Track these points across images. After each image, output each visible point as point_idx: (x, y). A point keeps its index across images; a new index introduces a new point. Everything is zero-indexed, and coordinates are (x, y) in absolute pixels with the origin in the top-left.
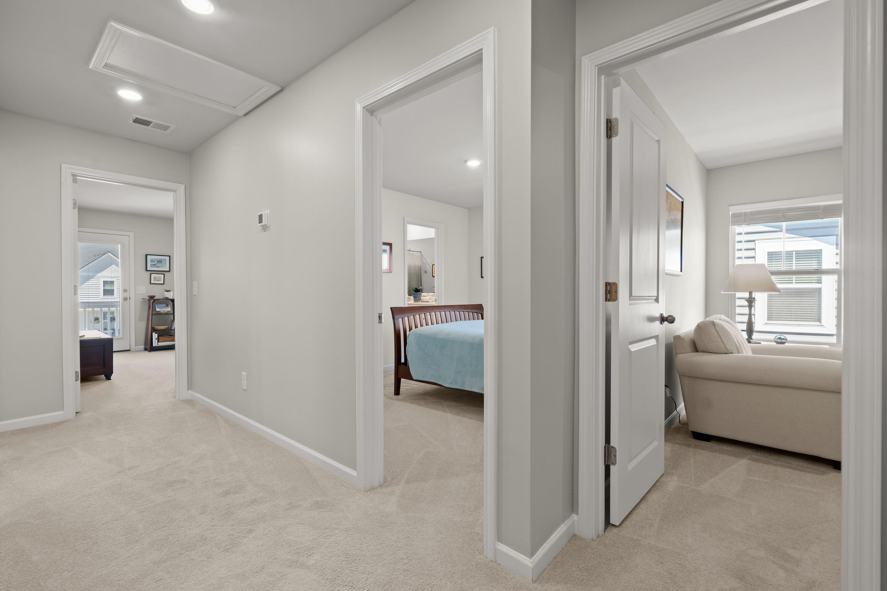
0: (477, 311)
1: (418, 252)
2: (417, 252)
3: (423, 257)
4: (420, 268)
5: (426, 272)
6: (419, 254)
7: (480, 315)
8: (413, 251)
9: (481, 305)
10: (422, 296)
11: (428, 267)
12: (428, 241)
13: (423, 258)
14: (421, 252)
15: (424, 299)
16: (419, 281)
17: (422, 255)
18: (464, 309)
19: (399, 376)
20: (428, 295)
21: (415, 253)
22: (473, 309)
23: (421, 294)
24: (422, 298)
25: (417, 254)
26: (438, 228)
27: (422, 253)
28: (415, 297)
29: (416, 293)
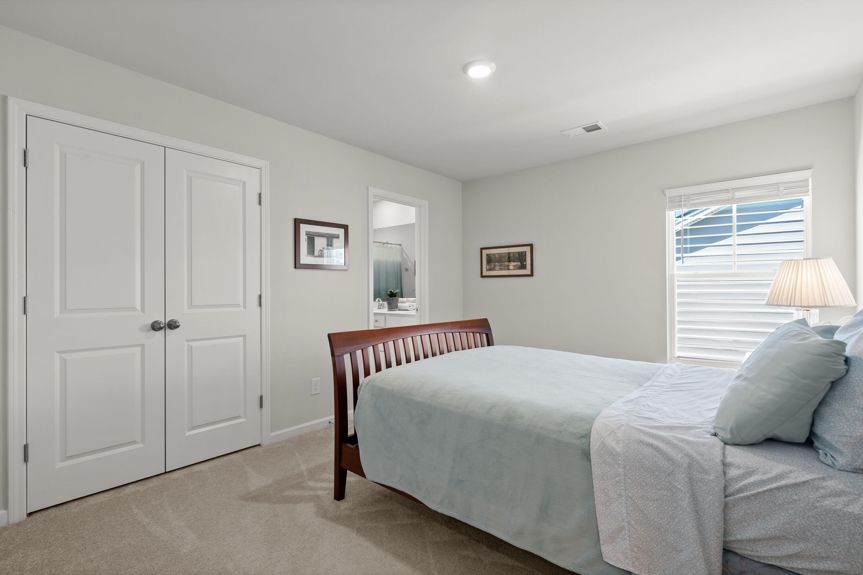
0: (481, 330)
1: (398, 245)
2: (396, 244)
3: (404, 251)
4: (400, 266)
5: (407, 270)
6: (398, 247)
7: (484, 335)
8: (391, 244)
9: (486, 320)
10: (399, 302)
11: (409, 264)
12: (408, 228)
13: (404, 253)
14: (400, 245)
15: (403, 307)
16: (399, 281)
17: (402, 249)
18: (461, 328)
19: (342, 464)
20: (408, 301)
21: (394, 246)
22: (473, 327)
23: (398, 300)
24: (399, 304)
25: (396, 247)
26: (420, 207)
27: (402, 246)
28: (389, 304)
29: (391, 298)
